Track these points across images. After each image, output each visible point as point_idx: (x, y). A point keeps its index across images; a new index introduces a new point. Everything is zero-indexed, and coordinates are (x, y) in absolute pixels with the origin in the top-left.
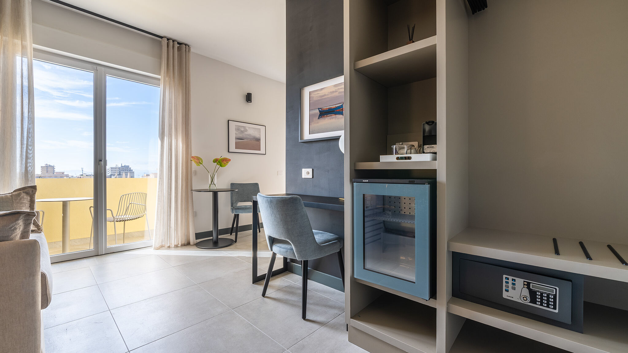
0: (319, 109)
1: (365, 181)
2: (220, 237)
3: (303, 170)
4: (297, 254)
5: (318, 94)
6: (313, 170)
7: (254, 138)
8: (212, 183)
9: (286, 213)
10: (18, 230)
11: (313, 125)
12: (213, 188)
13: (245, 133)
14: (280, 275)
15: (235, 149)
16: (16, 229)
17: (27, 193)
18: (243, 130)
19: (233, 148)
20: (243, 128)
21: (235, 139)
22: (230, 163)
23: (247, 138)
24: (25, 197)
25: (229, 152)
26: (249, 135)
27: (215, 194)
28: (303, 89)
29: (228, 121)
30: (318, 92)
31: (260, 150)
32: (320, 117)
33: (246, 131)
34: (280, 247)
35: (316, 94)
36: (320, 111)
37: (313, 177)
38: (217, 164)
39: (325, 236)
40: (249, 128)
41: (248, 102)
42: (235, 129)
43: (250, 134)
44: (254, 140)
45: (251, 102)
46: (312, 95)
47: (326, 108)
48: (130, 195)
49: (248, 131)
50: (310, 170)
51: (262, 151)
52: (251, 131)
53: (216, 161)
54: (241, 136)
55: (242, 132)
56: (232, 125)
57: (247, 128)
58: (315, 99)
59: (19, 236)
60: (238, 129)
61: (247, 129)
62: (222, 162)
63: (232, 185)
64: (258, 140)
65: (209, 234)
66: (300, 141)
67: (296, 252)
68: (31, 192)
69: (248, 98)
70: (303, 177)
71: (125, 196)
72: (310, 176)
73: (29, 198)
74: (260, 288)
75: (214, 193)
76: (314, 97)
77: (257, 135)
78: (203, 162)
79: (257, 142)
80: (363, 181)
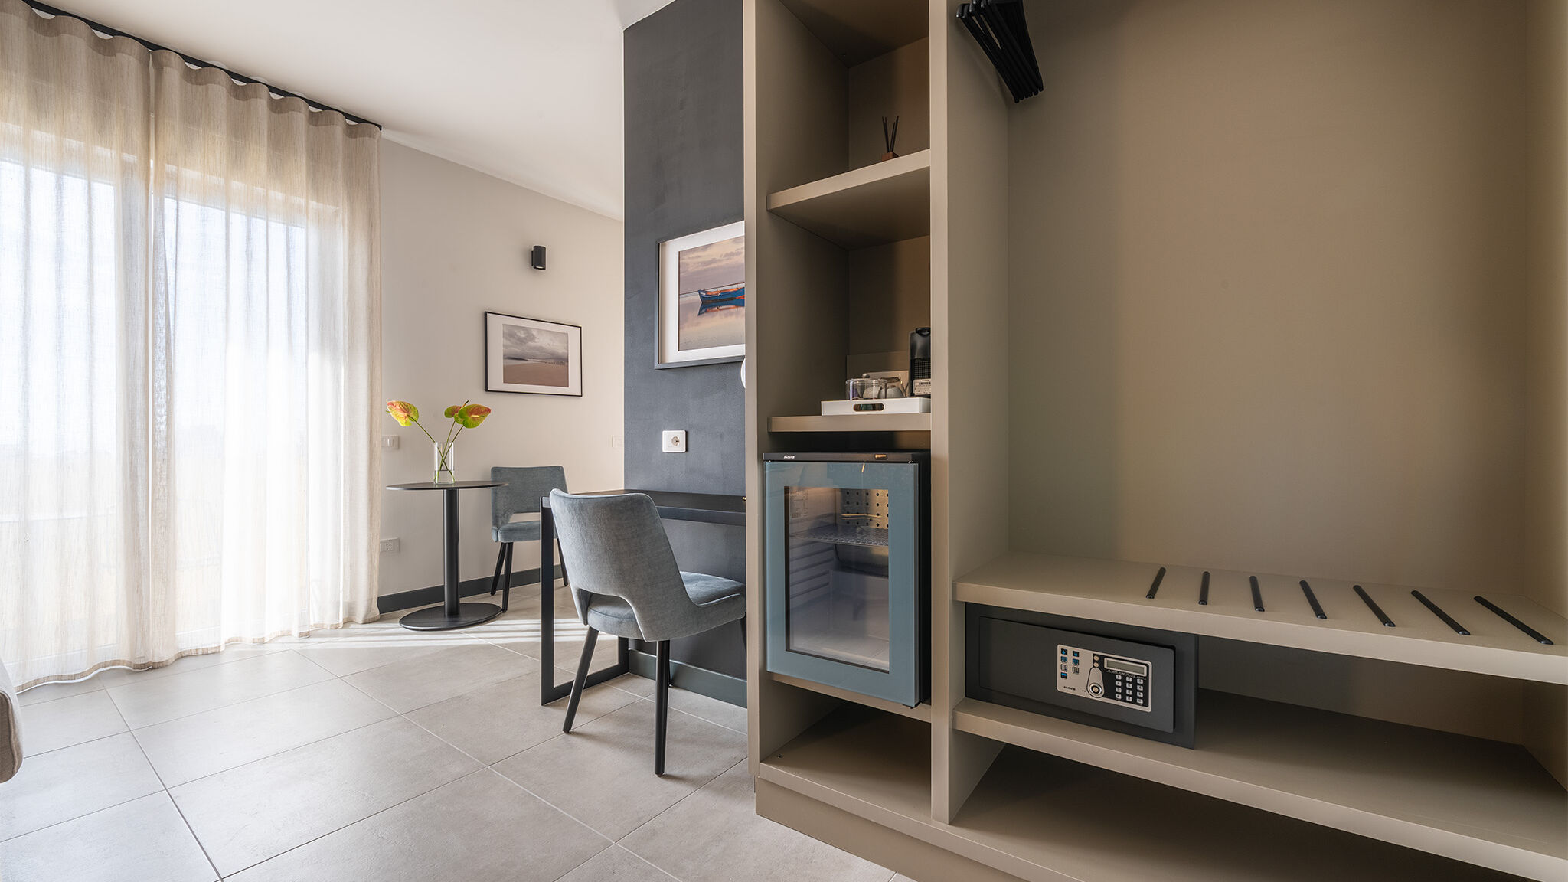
0: (699, 292)
1: (789, 457)
2: (462, 601)
3: (665, 433)
4: (645, 627)
5: (699, 257)
6: (687, 433)
7: (550, 356)
8: (444, 468)
9: (617, 534)
11: (685, 331)
12: (446, 479)
13: (529, 343)
14: (610, 682)
15: (504, 382)
18: (523, 336)
19: (497, 381)
20: (522, 331)
21: (504, 358)
22: (489, 417)
23: (534, 357)
25: (487, 390)
26: (540, 349)
27: (452, 494)
28: (665, 245)
29: (486, 313)
30: (699, 254)
31: (567, 386)
32: (704, 311)
33: (532, 338)
34: (606, 614)
35: (693, 258)
36: (702, 297)
37: (687, 450)
38: (456, 420)
39: (711, 585)
40: (539, 331)
41: (535, 268)
42: (504, 333)
43: (541, 347)
44: (552, 361)
45: (544, 269)
46: (685, 260)
47: (716, 290)
49: (536, 340)
50: (680, 434)
51: (573, 387)
52: (544, 340)
53: (452, 412)
54: (517, 350)
55: (521, 341)
56: (496, 324)
57: (535, 333)
58: (690, 269)
60: (510, 334)
61: (533, 335)
62: (468, 415)
63: (496, 471)
64: (563, 361)
65: (434, 594)
66: (657, 366)
67: (641, 622)
69: (538, 258)
70: (664, 451)
72: (680, 448)
74: (559, 714)
75: (447, 492)
76: (688, 265)
77: (556, 347)
78: (418, 416)
79: (560, 367)
80: (785, 457)
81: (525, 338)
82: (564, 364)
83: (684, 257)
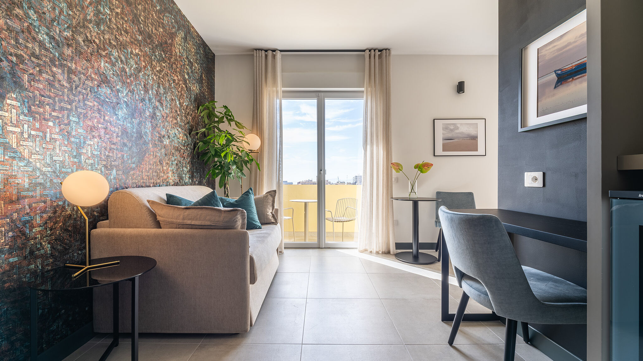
0: (555, 71)
2: (420, 251)
3: (526, 173)
4: (495, 305)
5: (555, 46)
6: (544, 174)
7: (467, 136)
8: (413, 191)
9: (474, 239)
10: (238, 222)
12: (413, 196)
13: (456, 131)
14: (486, 323)
15: (443, 151)
16: (237, 221)
17: (271, 195)
18: (452, 128)
19: (439, 151)
20: (452, 126)
21: (443, 140)
22: (432, 168)
23: (458, 138)
24: (270, 198)
25: (434, 156)
26: (462, 133)
27: (415, 204)
28: (527, 48)
29: (434, 120)
30: (555, 44)
31: (477, 150)
32: (559, 84)
33: (457, 128)
34: (471, 287)
35: (550, 49)
36: (558, 75)
37: (544, 185)
38: (419, 170)
40: (461, 124)
41: (459, 93)
42: (443, 128)
44: (469, 138)
45: (464, 92)
46: (543, 52)
47: (571, 65)
48: (344, 200)
49: (459, 129)
50: (539, 175)
51: (481, 151)
52: (464, 129)
53: (417, 167)
54: (449, 135)
55: (452, 130)
56: (438, 123)
57: (459, 125)
58: (547, 58)
59: (239, 227)
60: (446, 128)
61: (458, 127)
62: (423, 167)
63: (438, 193)
65: (409, 246)
66: (520, 130)
67: (493, 301)
68: (273, 195)
69: (460, 88)
70: (526, 186)
71: (340, 200)
72: (539, 184)
73: (272, 199)
75: (413, 202)
76: (546, 55)
77: (472, 132)
78: (402, 169)
79: (474, 141)
80: (640, 196)
81: (453, 129)
82: (475, 139)
83: (541, 51)
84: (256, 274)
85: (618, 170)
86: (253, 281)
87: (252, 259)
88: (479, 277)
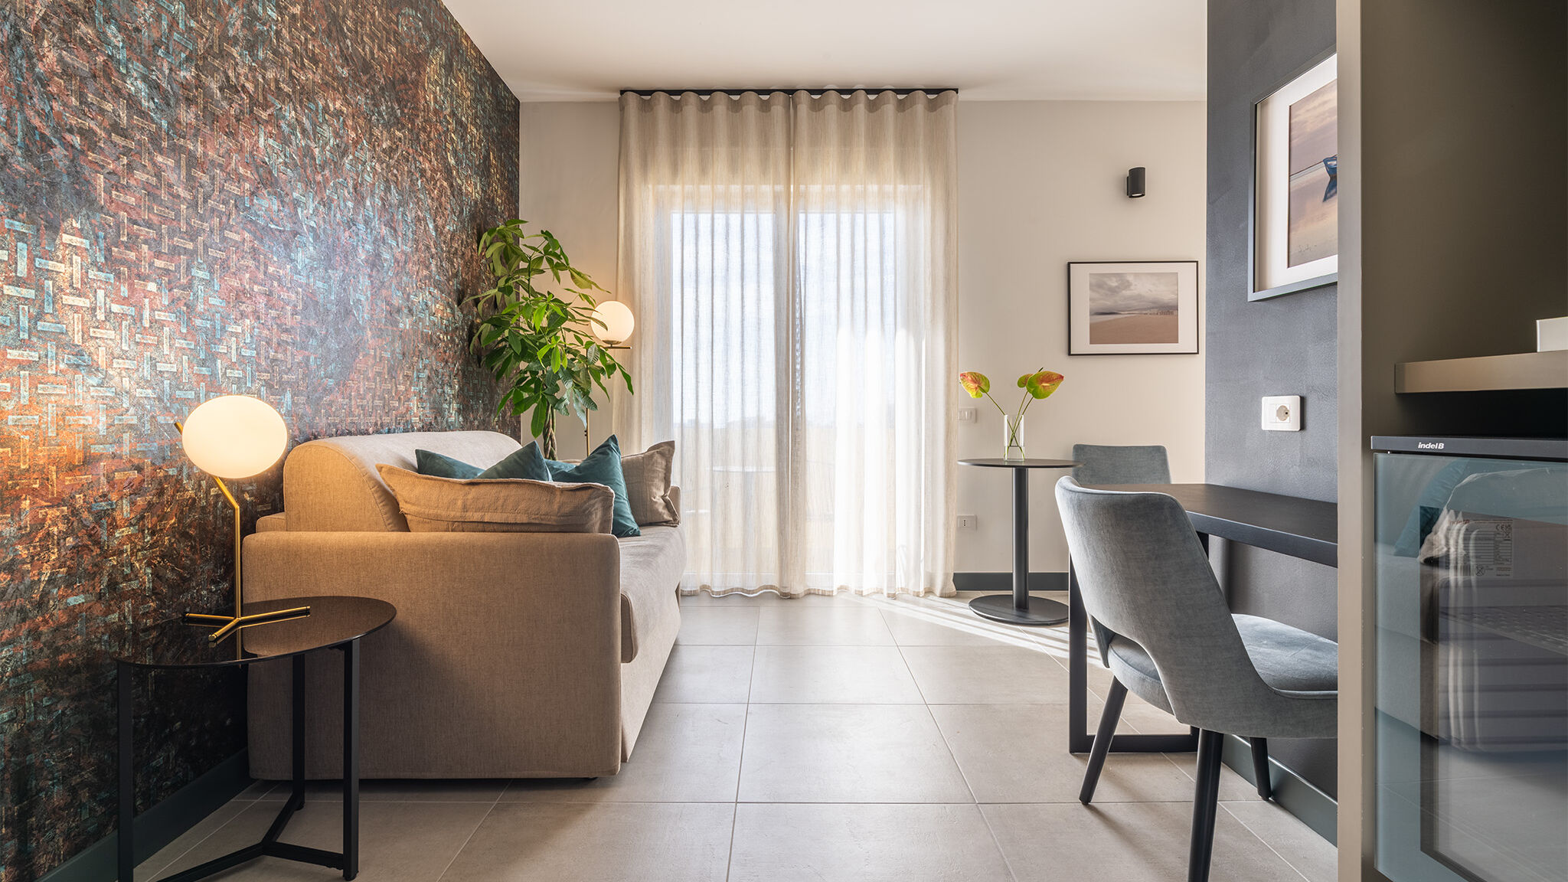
0: (1325, 161)
3: (1263, 400)
5: (1325, 103)
6: (1303, 400)
7: (1151, 306)
8: (1014, 443)
9: (1125, 549)
10: (594, 516)
11: (1300, 233)
12: (1021, 457)
13: (1124, 292)
15: (1091, 343)
16: (590, 513)
17: (662, 454)
18: (1114, 284)
19: (1082, 341)
20: (1114, 279)
21: (1091, 315)
22: (1062, 386)
23: (1129, 309)
24: (659, 460)
25: (1070, 354)
26: (1139, 297)
27: (1021, 473)
28: (1267, 102)
29: (1069, 264)
30: (1325, 97)
31: (1176, 341)
32: (1333, 191)
33: (1127, 285)
34: (1129, 664)
35: (1315, 108)
36: (1332, 171)
37: (1302, 427)
38: (1029, 390)
40: (1136, 275)
41: (1131, 197)
42: (1091, 285)
43: (1139, 295)
44: (1155, 311)
45: (1143, 195)
46: (1301, 116)
49: (1132, 287)
50: (1292, 403)
51: (1186, 342)
52: (1145, 286)
53: (1024, 382)
54: (1108, 303)
55: (1113, 291)
56: (1082, 275)
57: (1130, 278)
58: (1310, 128)
59: (597, 527)
60: (1098, 285)
61: (1128, 281)
62: (1039, 384)
63: (1079, 449)
64: (1170, 310)
65: (1002, 581)
66: (1252, 296)
67: (1170, 690)
68: (667, 452)
69: (1135, 183)
70: (1263, 428)
72: (1292, 424)
73: (664, 463)
74: (1082, 771)
75: (1016, 470)
76: (1306, 122)
77: (1163, 294)
78: (989, 386)
79: (1168, 317)
80: (1420, 446)
81: (1116, 287)
82: (1172, 313)
83: (1298, 113)
84: (635, 639)
85: (1396, 394)
86: (629, 654)
87: (626, 604)
88: (1138, 637)
